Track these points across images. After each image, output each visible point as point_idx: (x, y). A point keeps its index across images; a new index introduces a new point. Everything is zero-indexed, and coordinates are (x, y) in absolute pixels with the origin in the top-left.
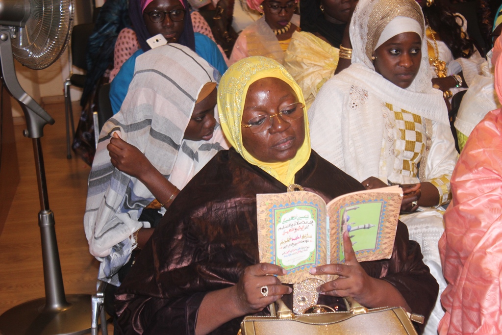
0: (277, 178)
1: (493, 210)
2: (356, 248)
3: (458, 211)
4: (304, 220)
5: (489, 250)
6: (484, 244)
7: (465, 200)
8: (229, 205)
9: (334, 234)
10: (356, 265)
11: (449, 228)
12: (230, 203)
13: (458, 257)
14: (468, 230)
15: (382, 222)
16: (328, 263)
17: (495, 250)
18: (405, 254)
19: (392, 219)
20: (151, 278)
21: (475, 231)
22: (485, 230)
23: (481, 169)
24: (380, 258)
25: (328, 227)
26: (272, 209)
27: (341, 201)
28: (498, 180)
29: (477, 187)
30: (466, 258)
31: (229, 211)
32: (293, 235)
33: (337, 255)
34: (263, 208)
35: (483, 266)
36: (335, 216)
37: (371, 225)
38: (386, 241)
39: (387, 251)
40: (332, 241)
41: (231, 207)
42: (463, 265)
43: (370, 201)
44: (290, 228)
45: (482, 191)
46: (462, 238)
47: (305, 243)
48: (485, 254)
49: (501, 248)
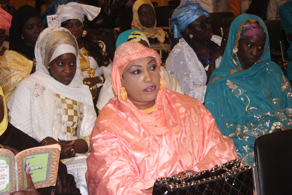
1: (113, 155)
2: (34, 181)
3: (94, 156)
4: (2, 165)
5: (110, 178)
6: (108, 174)
7: (97, 149)
9: (21, 173)
10: (34, 190)
11: (89, 166)
13: (95, 183)
14: (99, 167)
15: (49, 165)
16: (17, 190)
17: (114, 177)
19: (55, 163)
21: (103, 167)
22: (109, 166)
23: (106, 131)
24: (49, 185)
25: (16, 169)
27: (24, 153)
28: (115, 137)
29: (104, 142)
30: (99, 183)
33: (23, 185)
35: (108, 187)
36: (21, 163)
37: (43, 167)
38: (52, 176)
39: (53, 182)
40: (19, 177)
42: (97, 187)
43: (41, 153)
45: (107, 144)
46: (96, 171)
47: (3, 179)
48: (109, 180)
49: (118, 176)
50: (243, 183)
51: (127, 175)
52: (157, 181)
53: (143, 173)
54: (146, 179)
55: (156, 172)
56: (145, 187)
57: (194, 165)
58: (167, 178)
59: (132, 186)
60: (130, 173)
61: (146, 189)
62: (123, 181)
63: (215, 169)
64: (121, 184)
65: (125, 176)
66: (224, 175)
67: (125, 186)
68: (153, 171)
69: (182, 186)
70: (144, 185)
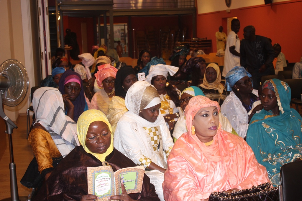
0: (98, 158)
1: (182, 173)
2: (126, 189)
3: (169, 173)
4: (106, 177)
5: (180, 189)
6: (178, 186)
7: (172, 168)
8: (78, 169)
9: (117, 184)
11: (166, 179)
12: (79, 169)
13: (169, 191)
14: (173, 180)
15: (137, 179)
16: (115, 195)
17: (183, 189)
18: (148, 189)
19: (141, 178)
20: (45, 198)
21: (175, 181)
22: (179, 181)
23: (178, 156)
24: (137, 192)
25: (115, 181)
26: (93, 173)
27: (120, 171)
28: (185, 161)
29: (177, 163)
30: (172, 191)
31: (78, 172)
32: (102, 183)
33: (119, 192)
34: (90, 173)
35: (178, 195)
36: (118, 177)
37: (133, 180)
38: (139, 186)
39: (139, 190)
40: (116, 187)
41: (79, 170)
42: (170, 194)
43: (132, 171)
44: (101, 180)
45: (179, 165)
46: (170, 183)
47: (106, 186)
48: (179, 190)
49: (185, 188)
50: (272, 199)
51: (191, 188)
52: (212, 194)
53: (202, 187)
54: (205, 192)
55: (212, 187)
56: (204, 197)
57: (238, 184)
58: (219, 193)
59: (194, 196)
60: (193, 187)
61: (204, 199)
62: (188, 192)
63: (253, 188)
64: (187, 194)
65: (190, 189)
66: (259, 193)
67: (190, 196)
68: (209, 187)
69: (229, 198)
70: (203, 196)
